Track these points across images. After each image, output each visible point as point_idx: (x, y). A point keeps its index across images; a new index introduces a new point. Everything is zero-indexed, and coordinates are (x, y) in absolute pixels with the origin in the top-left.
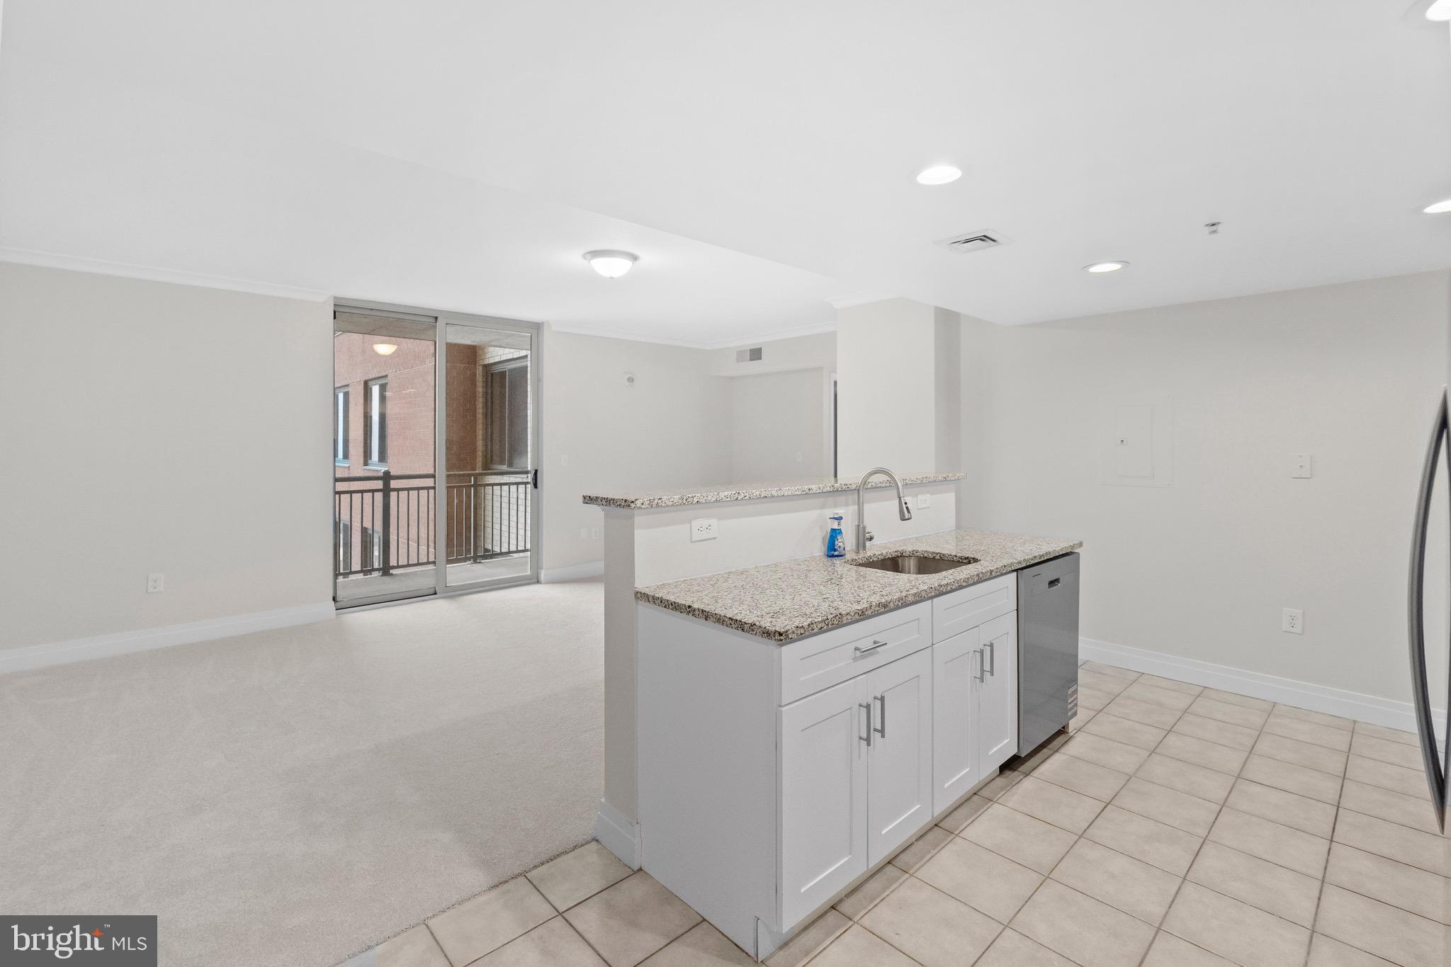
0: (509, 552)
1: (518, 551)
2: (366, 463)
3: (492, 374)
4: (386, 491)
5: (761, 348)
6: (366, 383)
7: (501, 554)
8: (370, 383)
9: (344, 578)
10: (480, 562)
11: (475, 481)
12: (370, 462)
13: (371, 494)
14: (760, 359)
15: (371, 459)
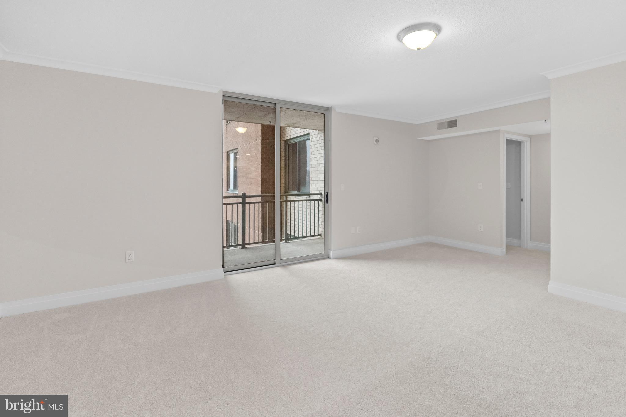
0: (303, 237)
1: (307, 237)
2: (228, 190)
3: (288, 145)
4: (244, 203)
5: (457, 120)
6: (228, 152)
7: (299, 238)
8: (229, 153)
9: (227, 249)
10: (289, 242)
11: (286, 199)
12: (229, 189)
13: (236, 205)
14: (457, 126)
15: (230, 188)
